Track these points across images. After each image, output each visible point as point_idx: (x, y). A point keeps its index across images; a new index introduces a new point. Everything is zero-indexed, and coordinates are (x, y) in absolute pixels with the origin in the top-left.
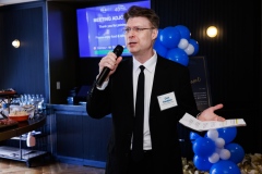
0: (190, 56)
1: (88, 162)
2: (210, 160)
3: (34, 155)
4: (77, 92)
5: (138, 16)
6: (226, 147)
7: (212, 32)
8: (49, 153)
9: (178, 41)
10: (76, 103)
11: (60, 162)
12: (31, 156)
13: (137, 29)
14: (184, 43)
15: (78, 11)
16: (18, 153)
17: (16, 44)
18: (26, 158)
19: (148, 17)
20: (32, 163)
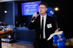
0: (53, 15)
1: (24, 42)
2: (57, 41)
3: (11, 40)
4: (21, 24)
5: (42, 5)
6: (61, 38)
7: (57, 9)
8: (14, 40)
9: (50, 11)
10: (21, 27)
11: (17, 42)
12: (10, 40)
13: (42, 8)
14: (51, 12)
15: (22, 4)
16: (6, 40)
17: (6, 12)
18: (9, 41)
19: (45, 5)
20: (10, 42)
